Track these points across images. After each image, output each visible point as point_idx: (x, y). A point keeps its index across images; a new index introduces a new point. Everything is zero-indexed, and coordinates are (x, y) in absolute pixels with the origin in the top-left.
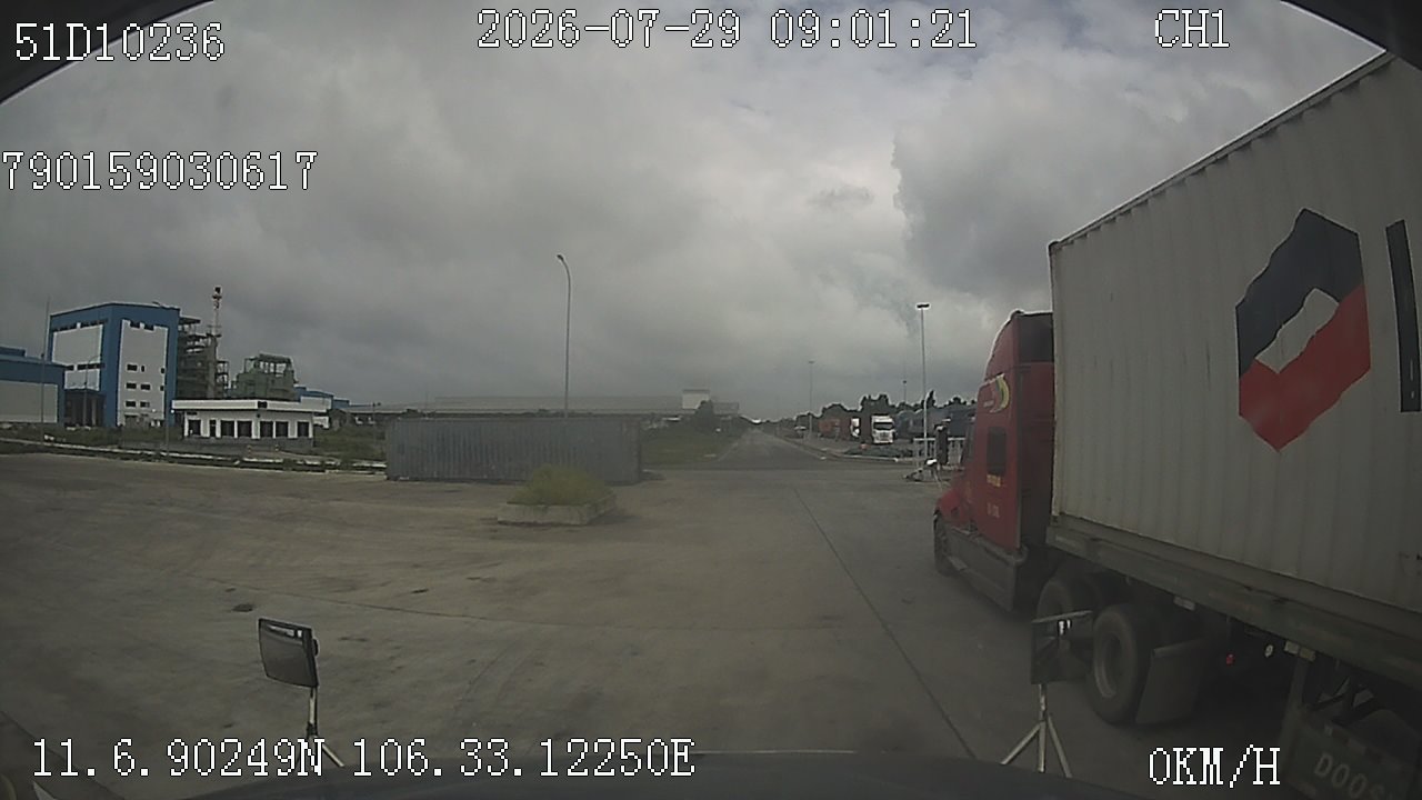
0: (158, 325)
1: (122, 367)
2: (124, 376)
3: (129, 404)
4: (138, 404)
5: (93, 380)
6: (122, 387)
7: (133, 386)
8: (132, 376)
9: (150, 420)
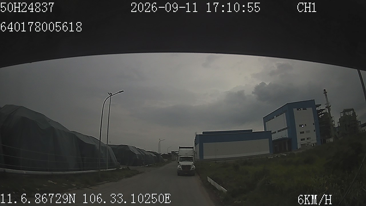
0: (307, 108)
1: (297, 126)
2: (298, 130)
3: (302, 140)
4: (306, 139)
5: (285, 134)
6: (298, 133)
7: (303, 132)
9: (312, 144)
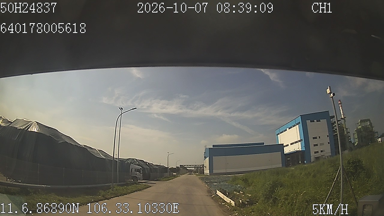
0: (321, 119)
1: (311, 139)
2: (312, 142)
3: (315, 153)
4: (320, 152)
5: (298, 147)
6: (311, 146)
7: (317, 145)
8: (316, 142)
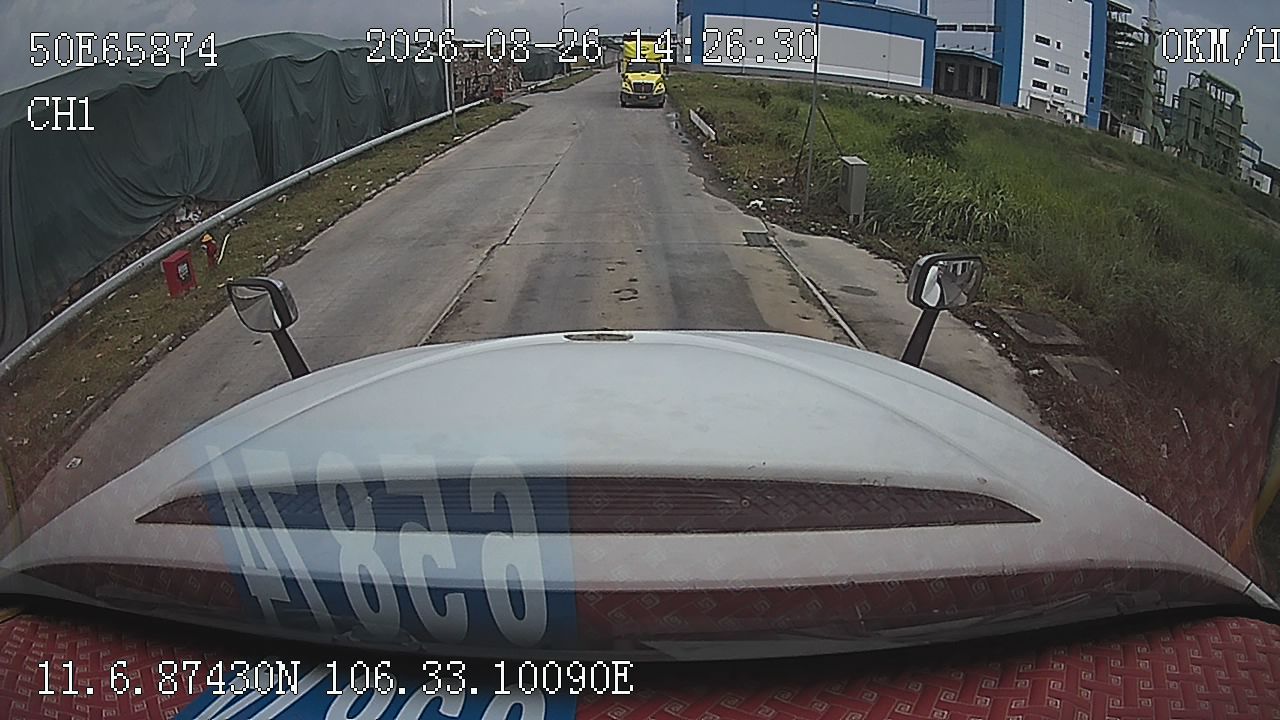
1: (1028, 35)
2: (1031, 49)
3: (1036, 84)
4: (1050, 88)
5: (982, 45)
6: (1027, 60)
7: (1045, 64)
8: (1043, 52)
9: (1066, 111)
